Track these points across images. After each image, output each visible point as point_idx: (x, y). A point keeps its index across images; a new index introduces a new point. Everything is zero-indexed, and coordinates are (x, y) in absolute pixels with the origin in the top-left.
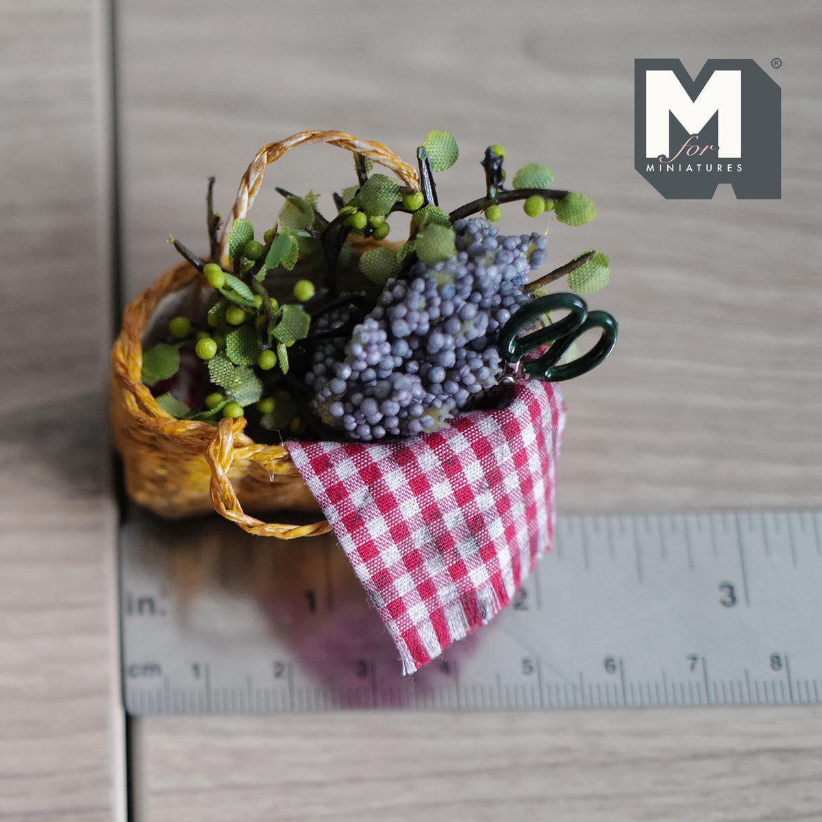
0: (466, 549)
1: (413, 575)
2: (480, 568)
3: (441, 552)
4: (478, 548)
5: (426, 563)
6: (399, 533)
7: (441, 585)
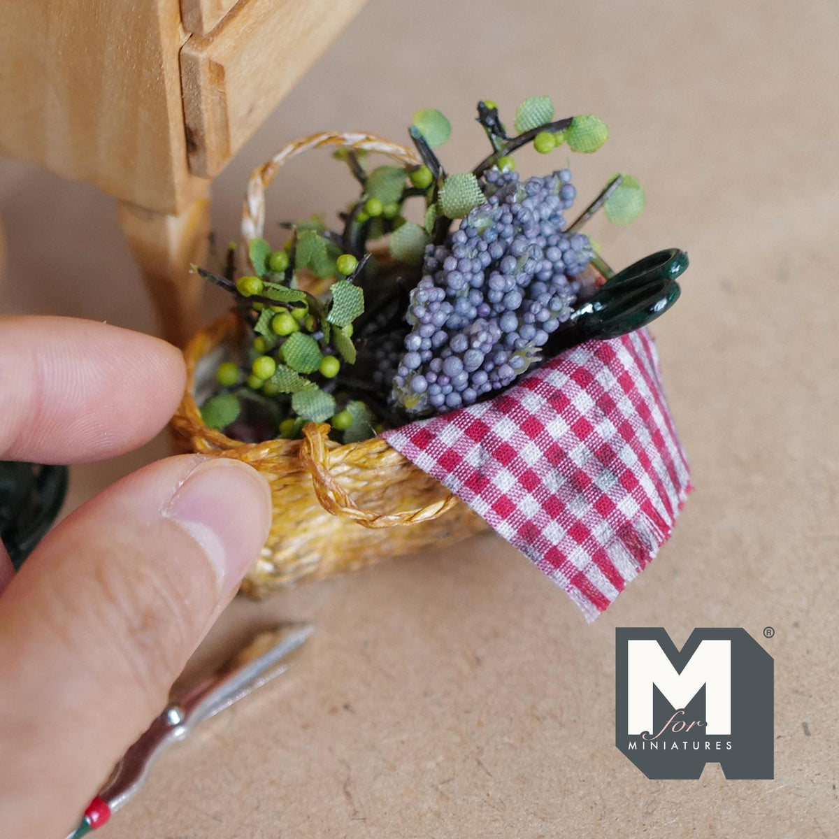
0: (606, 483)
1: (559, 521)
2: (625, 499)
3: (580, 491)
4: (617, 478)
5: (568, 506)
6: (529, 481)
7: (592, 525)
